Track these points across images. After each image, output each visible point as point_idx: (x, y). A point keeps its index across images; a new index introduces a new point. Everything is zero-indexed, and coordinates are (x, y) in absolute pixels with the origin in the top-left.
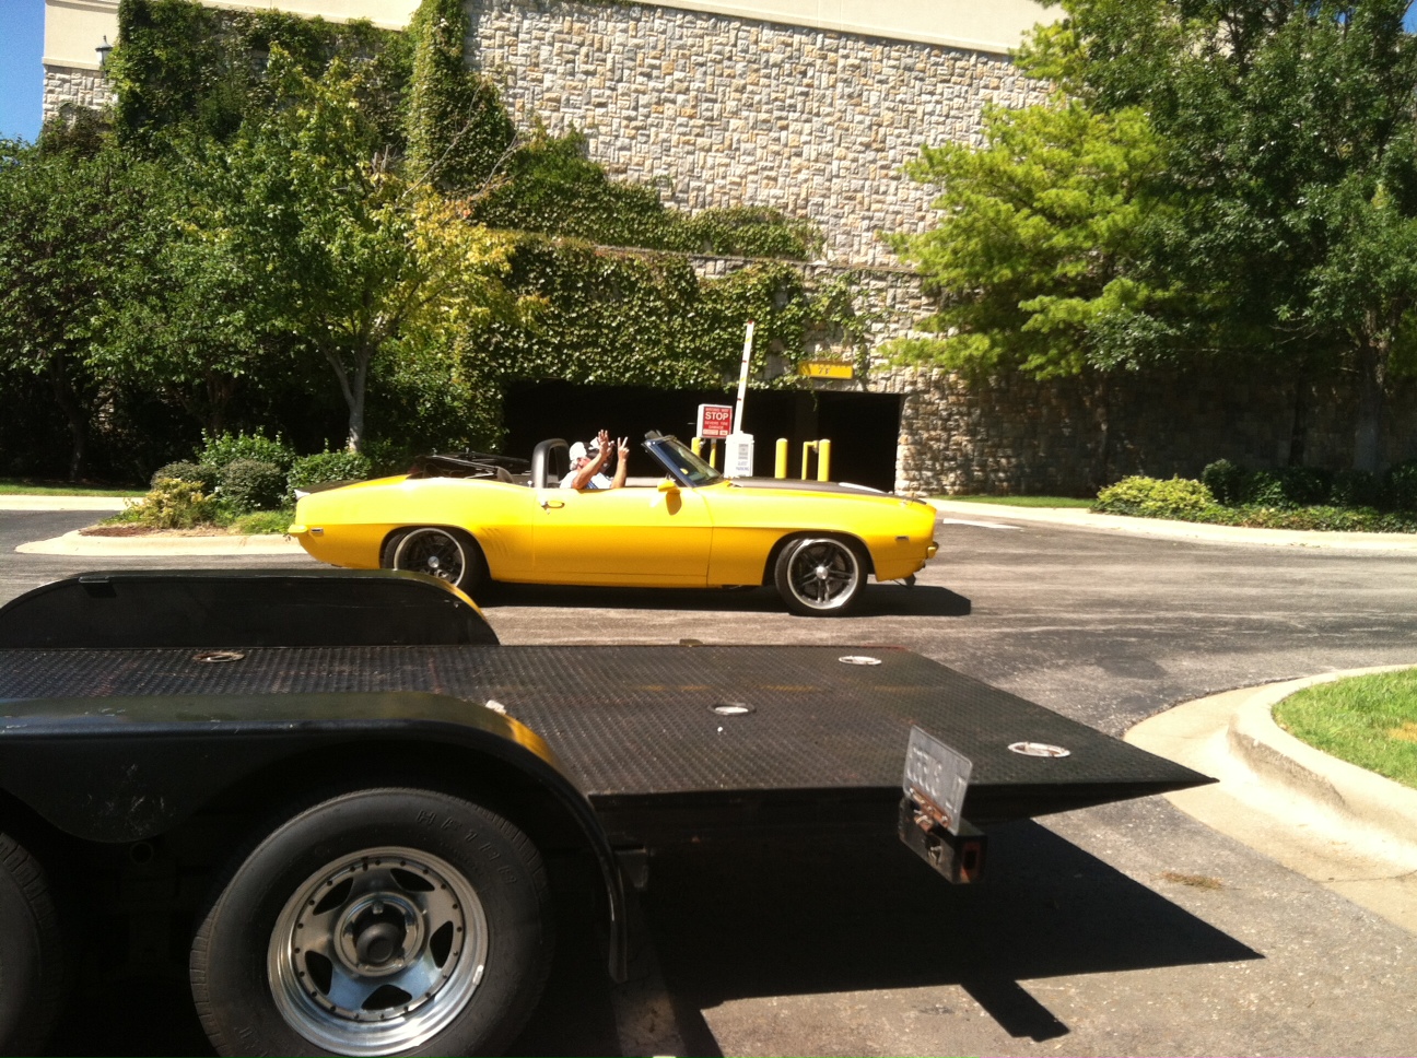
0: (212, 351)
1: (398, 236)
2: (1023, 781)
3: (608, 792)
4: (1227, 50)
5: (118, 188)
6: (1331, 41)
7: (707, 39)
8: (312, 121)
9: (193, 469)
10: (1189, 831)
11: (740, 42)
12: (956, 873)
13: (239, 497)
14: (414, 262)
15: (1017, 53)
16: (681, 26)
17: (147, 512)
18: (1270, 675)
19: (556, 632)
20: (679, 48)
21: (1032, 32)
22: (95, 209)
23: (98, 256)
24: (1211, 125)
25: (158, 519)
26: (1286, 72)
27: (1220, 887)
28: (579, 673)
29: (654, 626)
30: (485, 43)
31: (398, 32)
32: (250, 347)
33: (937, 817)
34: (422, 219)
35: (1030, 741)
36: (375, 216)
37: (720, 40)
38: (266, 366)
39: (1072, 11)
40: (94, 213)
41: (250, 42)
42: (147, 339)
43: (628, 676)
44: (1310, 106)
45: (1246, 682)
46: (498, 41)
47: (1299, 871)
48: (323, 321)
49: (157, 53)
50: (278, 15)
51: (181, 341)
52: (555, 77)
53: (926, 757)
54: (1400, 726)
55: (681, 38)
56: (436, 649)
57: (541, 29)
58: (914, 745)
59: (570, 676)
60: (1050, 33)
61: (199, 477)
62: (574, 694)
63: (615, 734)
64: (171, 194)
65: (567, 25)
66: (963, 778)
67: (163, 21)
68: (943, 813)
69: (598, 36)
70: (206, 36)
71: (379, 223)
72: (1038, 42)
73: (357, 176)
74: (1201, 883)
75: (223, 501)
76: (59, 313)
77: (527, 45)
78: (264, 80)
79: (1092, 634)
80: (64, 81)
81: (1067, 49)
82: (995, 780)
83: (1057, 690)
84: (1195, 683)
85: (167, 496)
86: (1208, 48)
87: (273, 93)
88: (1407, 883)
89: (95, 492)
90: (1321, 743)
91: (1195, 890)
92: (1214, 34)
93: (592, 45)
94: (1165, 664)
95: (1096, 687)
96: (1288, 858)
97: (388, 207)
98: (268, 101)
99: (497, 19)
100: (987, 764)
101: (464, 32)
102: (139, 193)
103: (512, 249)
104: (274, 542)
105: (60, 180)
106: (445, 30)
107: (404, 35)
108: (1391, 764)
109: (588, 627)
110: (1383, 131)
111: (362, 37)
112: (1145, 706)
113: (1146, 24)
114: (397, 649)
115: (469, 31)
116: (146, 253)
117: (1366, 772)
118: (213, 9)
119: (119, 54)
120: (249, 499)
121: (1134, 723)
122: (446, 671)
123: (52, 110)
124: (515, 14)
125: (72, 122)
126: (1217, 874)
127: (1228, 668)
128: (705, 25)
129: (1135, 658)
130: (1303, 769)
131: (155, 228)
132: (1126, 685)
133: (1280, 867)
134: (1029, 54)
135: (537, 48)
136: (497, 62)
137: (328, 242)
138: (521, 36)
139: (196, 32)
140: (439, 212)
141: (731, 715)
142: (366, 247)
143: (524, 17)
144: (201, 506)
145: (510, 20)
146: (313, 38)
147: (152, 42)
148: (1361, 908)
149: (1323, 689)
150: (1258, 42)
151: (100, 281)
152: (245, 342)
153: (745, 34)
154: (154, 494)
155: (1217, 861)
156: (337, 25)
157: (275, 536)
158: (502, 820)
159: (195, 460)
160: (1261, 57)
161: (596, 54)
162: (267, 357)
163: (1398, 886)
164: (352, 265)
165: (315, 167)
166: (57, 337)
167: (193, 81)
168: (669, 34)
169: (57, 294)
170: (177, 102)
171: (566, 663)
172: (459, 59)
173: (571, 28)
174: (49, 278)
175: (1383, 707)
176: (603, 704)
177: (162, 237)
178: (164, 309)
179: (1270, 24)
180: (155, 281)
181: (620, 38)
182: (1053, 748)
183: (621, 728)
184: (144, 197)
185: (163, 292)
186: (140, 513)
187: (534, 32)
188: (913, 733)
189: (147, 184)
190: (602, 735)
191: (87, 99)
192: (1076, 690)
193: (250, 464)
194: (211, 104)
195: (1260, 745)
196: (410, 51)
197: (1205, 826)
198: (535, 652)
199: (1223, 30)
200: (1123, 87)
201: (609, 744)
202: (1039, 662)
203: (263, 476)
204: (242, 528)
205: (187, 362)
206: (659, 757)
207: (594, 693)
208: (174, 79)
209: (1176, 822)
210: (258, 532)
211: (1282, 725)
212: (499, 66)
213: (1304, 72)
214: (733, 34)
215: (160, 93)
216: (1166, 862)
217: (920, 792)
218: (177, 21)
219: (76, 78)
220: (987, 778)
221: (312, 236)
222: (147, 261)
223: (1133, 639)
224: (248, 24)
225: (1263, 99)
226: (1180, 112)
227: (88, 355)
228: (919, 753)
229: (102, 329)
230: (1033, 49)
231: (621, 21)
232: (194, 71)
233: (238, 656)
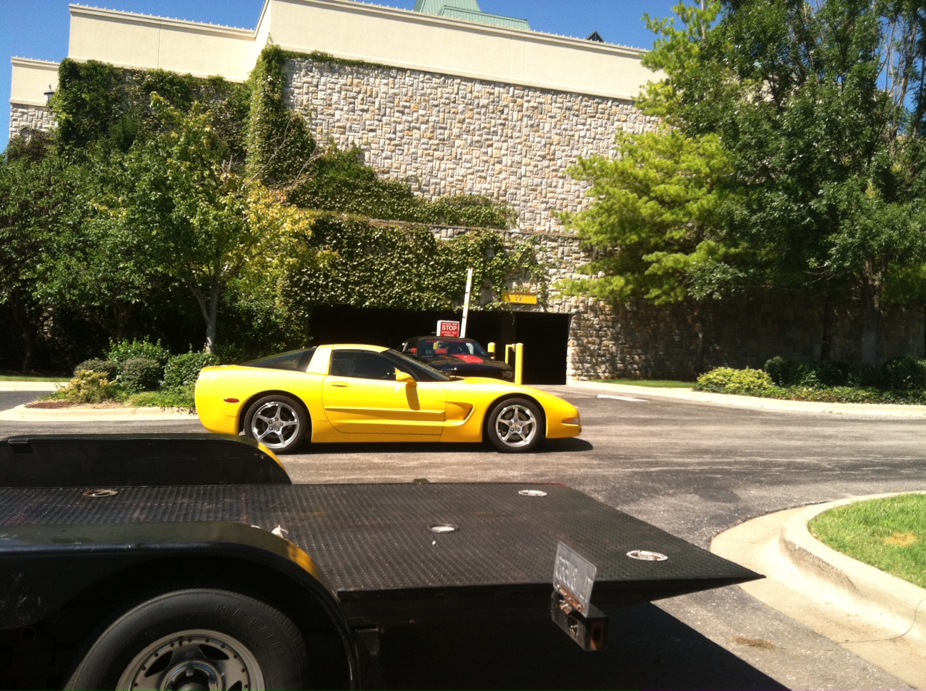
0: (116, 287)
1: (239, 212)
2: (633, 579)
3: (352, 589)
4: (769, 98)
5: (57, 182)
6: (834, 93)
7: (439, 90)
8: (182, 140)
9: (102, 363)
10: (752, 608)
11: (460, 92)
12: (587, 644)
13: (132, 382)
14: (248, 230)
15: (636, 100)
16: (423, 82)
17: (70, 392)
18: (808, 500)
19: (337, 472)
20: (421, 95)
21: (646, 86)
22: (41, 195)
23: (42, 225)
24: (761, 145)
25: (77, 397)
26: (807, 111)
27: (772, 647)
28: (342, 503)
29: (403, 468)
30: (297, 91)
31: (241, 84)
32: (142, 284)
33: (574, 604)
34: (255, 202)
35: (642, 549)
36: (223, 200)
37: (448, 90)
38: (154, 296)
39: (670, 74)
40: (41, 198)
41: (145, 89)
42: (73, 279)
43: (376, 506)
44: (823, 133)
45: (793, 505)
46: (305, 90)
47: (826, 635)
48: (189, 267)
49: (83, 96)
50: (163, 73)
51: (96, 279)
52: (342, 113)
53: (568, 563)
54: (892, 535)
55: (423, 89)
56: (248, 487)
57: (333, 83)
58: (560, 554)
59: (337, 506)
60: (657, 87)
61: (106, 369)
62: (338, 519)
63: (362, 547)
64: (91, 186)
65: (349, 80)
66: (591, 578)
67: (87, 76)
68: (578, 603)
69: (369, 88)
70: (116, 85)
71: (225, 205)
72: (650, 92)
73: (212, 175)
74: (759, 644)
75: (122, 385)
76: (17, 262)
77: (323, 93)
78: (153, 113)
79: (692, 472)
80: (24, 113)
81: (668, 97)
82: (615, 578)
83: (668, 511)
84: (758, 505)
85: (84, 382)
86: (757, 97)
87: (160, 121)
88: (898, 644)
89: (38, 379)
90: (840, 547)
91: (756, 650)
92: (760, 89)
93: (366, 93)
94: (739, 493)
95: (693, 508)
96: (818, 626)
97: (231, 195)
98: (156, 127)
99: (304, 76)
100: (611, 566)
101: (283, 84)
102: (70, 184)
103: (313, 221)
104: (154, 412)
105: (18, 176)
106: (271, 83)
107: (245, 86)
108: (885, 561)
109: (359, 469)
110: (870, 150)
111: (217, 87)
112: (725, 522)
113: (717, 82)
114: (222, 487)
115: (286, 84)
116: (74, 224)
117: (869, 567)
118: (120, 69)
119: (59, 96)
120: (138, 384)
121: (718, 533)
122: (253, 503)
123: (16, 131)
124: (316, 73)
125: (29, 139)
126: (770, 638)
127: (781, 495)
128: (438, 81)
129: (720, 488)
130: (828, 565)
131: (81, 207)
132: (714, 507)
133: (813, 632)
134: (645, 100)
135: (330, 94)
136: (305, 103)
137: (191, 217)
138: (320, 87)
139: (109, 83)
140: (265, 198)
141: (442, 533)
142: (216, 220)
143: (322, 75)
144: (106, 388)
145: (313, 77)
146: (185, 87)
147: (80, 89)
148: (866, 661)
149: (842, 509)
150: (789, 93)
151: (44, 241)
152: (138, 280)
153: (464, 87)
154: (75, 381)
155: (771, 629)
156: (201, 80)
157: (155, 408)
158: (275, 611)
159: (104, 358)
160: (792, 102)
161: (369, 99)
162: (153, 291)
163: (891, 646)
164: (207, 232)
165: (183, 168)
166: (16, 278)
167: (105, 115)
168: (415, 86)
169: (15, 250)
170: (96, 127)
171: (334, 496)
172: (280, 101)
173: (352, 83)
174: (9, 240)
175: (880, 522)
176: (356, 526)
177: (85, 213)
178: (85, 259)
179: (796, 83)
180: (80, 241)
181: (384, 88)
182: (656, 554)
183: (367, 543)
184: (74, 187)
185: (84, 249)
186: (65, 393)
187: (328, 85)
188: (559, 547)
189: (76, 179)
190: (354, 548)
191: (39, 124)
192: (680, 510)
193: (139, 360)
194: (118, 128)
195: (800, 549)
196: (249, 96)
197: (764, 604)
198: (314, 489)
199: (766, 86)
200: (704, 121)
201: (357, 553)
202: (656, 491)
203: (148, 369)
204: (133, 403)
205: (101, 294)
206: (390, 563)
207: (351, 517)
208: (94, 112)
209: (744, 601)
210: (144, 406)
211: (815, 535)
212: (306, 106)
213: (818, 112)
214: (456, 86)
215: (85, 121)
216: (736, 630)
217: (563, 587)
218: (96, 76)
219: (31, 111)
220: (610, 576)
221: (181, 213)
222: (75, 228)
223: (719, 476)
224: (143, 78)
225: (793, 129)
226: (741, 137)
227: (36, 289)
228: (563, 560)
229: (45, 272)
230: (647, 97)
231: (384, 78)
232: (108, 108)
233: (114, 493)
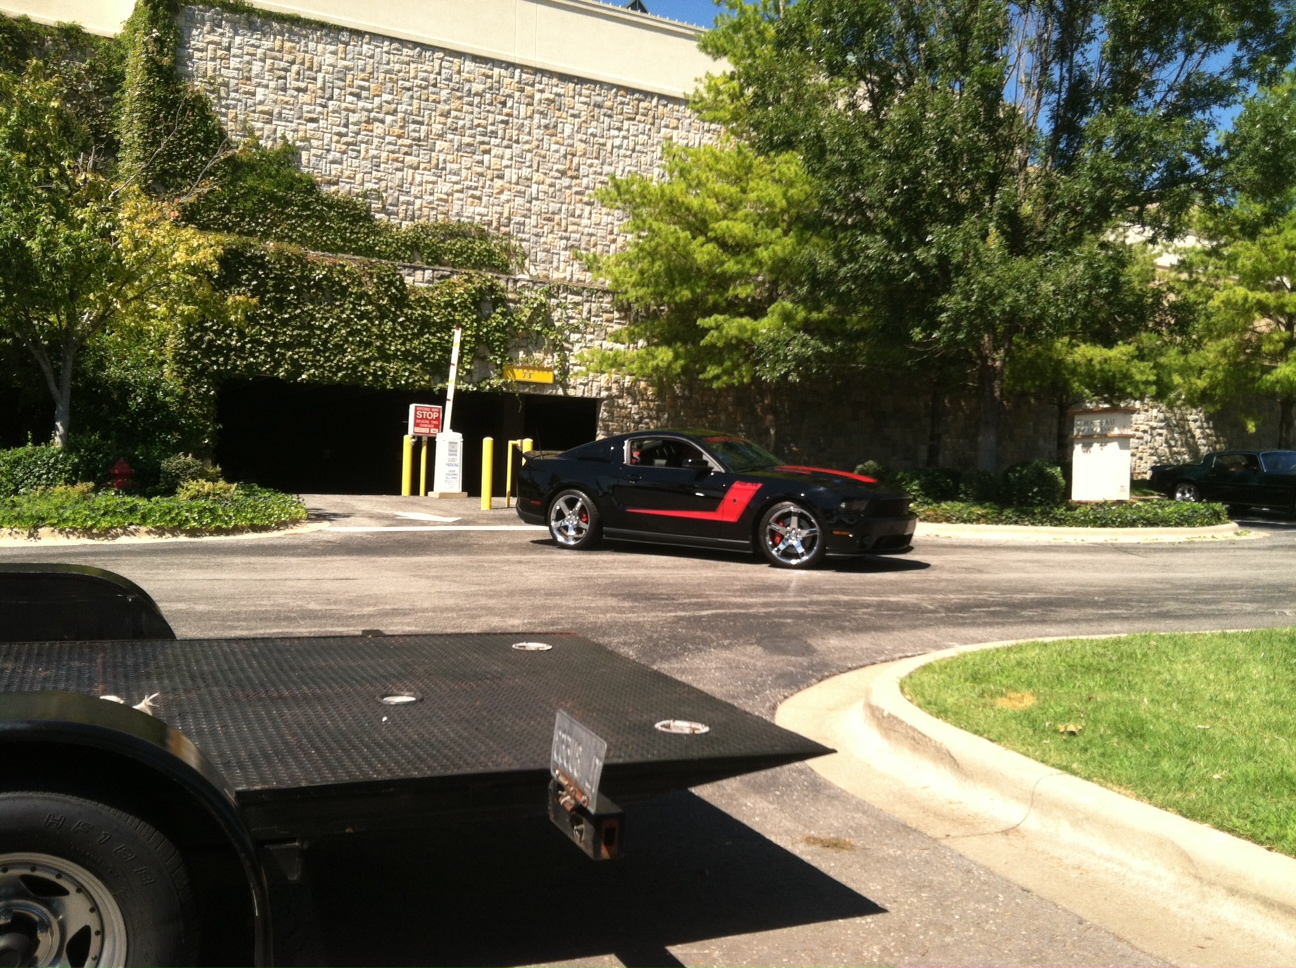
1: (105, 234)
2: (663, 758)
3: (258, 787)
4: (865, 106)
6: (948, 103)
7: (413, 66)
8: (13, 118)
10: (828, 796)
11: (443, 71)
12: (597, 850)
14: (119, 260)
15: (691, 98)
16: (388, 53)
18: (903, 651)
20: (386, 72)
21: (704, 79)
24: (854, 169)
26: (914, 127)
27: (852, 847)
28: (251, 666)
29: (352, 617)
30: (197, 55)
31: (110, 39)
33: (577, 796)
34: (129, 219)
35: (675, 719)
36: (79, 214)
37: (425, 68)
39: (736, 64)
43: (302, 669)
44: (934, 157)
45: (883, 658)
46: (210, 54)
47: (921, 829)
52: (267, 92)
53: (570, 740)
54: (1006, 696)
55: (388, 63)
56: (108, 644)
57: (253, 45)
58: (559, 728)
59: (242, 670)
60: (719, 82)
62: (243, 688)
63: (276, 728)
65: (278, 44)
66: (600, 759)
68: (583, 794)
69: (308, 56)
71: (83, 221)
72: (709, 89)
73: (62, 175)
74: (836, 845)
77: (238, 60)
79: (755, 616)
81: (734, 97)
82: (637, 758)
83: (721, 668)
84: (840, 659)
86: (850, 104)
88: (1011, 836)
90: (940, 712)
91: (831, 852)
92: (855, 91)
93: (303, 63)
94: (816, 643)
95: (755, 665)
96: (912, 818)
97: (93, 206)
99: (209, 33)
100: (633, 742)
101: (176, 42)
103: (220, 251)
106: (157, 40)
107: (117, 42)
108: (996, 730)
109: (287, 618)
110: (993, 183)
111: (72, 41)
112: (795, 682)
113: (798, 80)
114: (67, 645)
115: (181, 43)
117: (976, 737)
121: (786, 697)
122: (115, 666)
124: (227, 30)
126: (850, 836)
127: (868, 645)
128: (411, 53)
129: (790, 637)
130: (924, 736)
132: (782, 662)
133: (905, 826)
134: (702, 99)
135: (249, 63)
136: (210, 73)
137: (29, 238)
138: (234, 51)
140: (147, 213)
141: (397, 705)
142: (70, 244)
143: (236, 33)
145: (222, 35)
146: (19, 36)
148: (971, 861)
149: (943, 663)
150: (892, 101)
153: (448, 64)
155: (851, 823)
158: (137, 820)
160: (893, 113)
161: (307, 73)
163: (1002, 840)
164: (53, 263)
165: (15, 164)
168: (377, 58)
171: (240, 657)
172: (171, 69)
173: (282, 47)
175: (993, 678)
176: (270, 697)
179: (901, 87)
181: (329, 59)
182: (694, 725)
183: (285, 722)
187: (246, 49)
188: (558, 716)
190: (264, 729)
192: (737, 667)
195: (890, 716)
196: (123, 58)
197: (843, 791)
198: (210, 646)
199: (862, 89)
200: (780, 134)
201: (269, 737)
202: (706, 642)
206: (317, 749)
207: (262, 685)
209: (817, 788)
211: (909, 697)
212: (211, 77)
213: (929, 129)
214: (437, 63)
216: (805, 826)
217: (564, 773)
220: (630, 756)
223: (789, 621)
225: (896, 150)
226: (828, 157)
228: (564, 736)
230: (705, 95)
231: (330, 44)
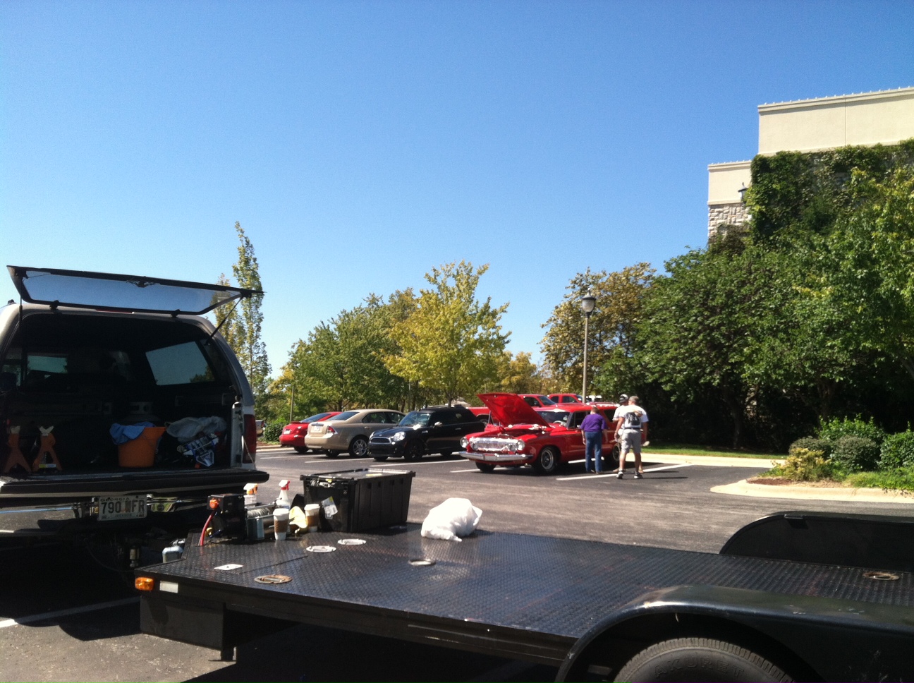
0: (820, 366)
5: (756, 270)
8: (885, 211)
9: (816, 442)
13: (848, 462)
17: (788, 470)
22: (743, 284)
23: (747, 311)
25: (795, 474)
32: (846, 361)
38: (856, 373)
40: (743, 286)
41: (833, 168)
42: (779, 360)
49: (774, 186)
50: (851, 148)
51: (800, 359)
61: (820, 447)
64: (789, 269)
67: (777, 167)
70: (804, 171)
75: (837, 463)
76: (725, 347)
78: (843, 190)
80: (720, 212)
85: (800, 460)
87: (850, 197)
89: (750, 455)
98: (847, 202)
102: (769, 271)
104: (876, 494)
105: (723, 269)
116: (776, 307)
118: (808, 154)
119: (752, 191)
120: (855, 463)
123: (713, 230)
125: (725, 234)
131: (780, 291)
139: (798, 169)
144: (822, 467)
146: (875, 158)
147: (771, 181)
151: (749, 326)
152: (842, 358)
154: (792, 458)
156: (892, 147)
157: (876, 489)
159: (815, 436)
162: (858, 367)
165: (890, 241)
166: (725, 362)
167: (796, 201)
169: (723, 335)
170: (788, 213)
174: (718, 327)
177: (785, 295)
178: (788, 340)
180: (782, 323)
184: (773, 273)
185: (787, 329)
186: (783, 470)
189: (774, 265)
191: (733, 220)
193: (854, 439)
194: (810, 211)
203: (864, 448)
204: (852, 483)
205: (804, 373)
208: (785, 200)
210: (864, 486)
215: (777, 209)
218: (785, 165)
219: (726, 209)
221: (890, 286)
222: (777, 311)
224: (831, 158)
227: (744, 371)
229: (751, 355)
232: (798, 193)
233: (895, 577)
